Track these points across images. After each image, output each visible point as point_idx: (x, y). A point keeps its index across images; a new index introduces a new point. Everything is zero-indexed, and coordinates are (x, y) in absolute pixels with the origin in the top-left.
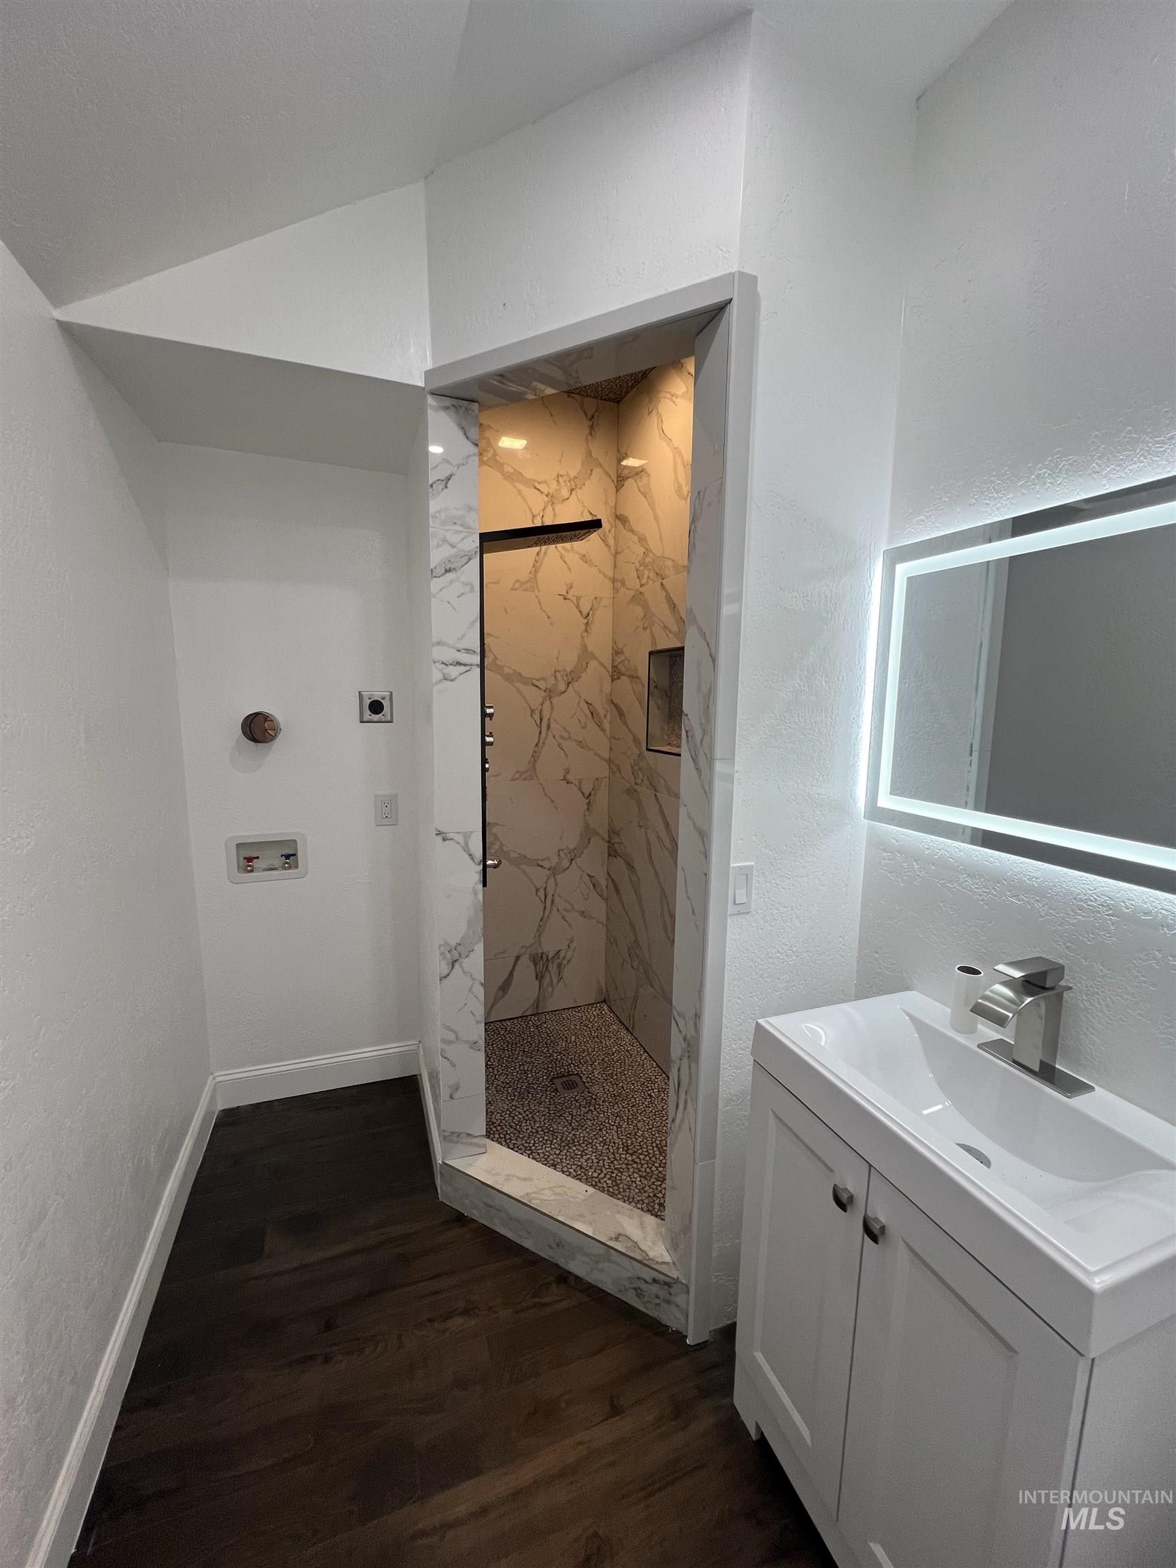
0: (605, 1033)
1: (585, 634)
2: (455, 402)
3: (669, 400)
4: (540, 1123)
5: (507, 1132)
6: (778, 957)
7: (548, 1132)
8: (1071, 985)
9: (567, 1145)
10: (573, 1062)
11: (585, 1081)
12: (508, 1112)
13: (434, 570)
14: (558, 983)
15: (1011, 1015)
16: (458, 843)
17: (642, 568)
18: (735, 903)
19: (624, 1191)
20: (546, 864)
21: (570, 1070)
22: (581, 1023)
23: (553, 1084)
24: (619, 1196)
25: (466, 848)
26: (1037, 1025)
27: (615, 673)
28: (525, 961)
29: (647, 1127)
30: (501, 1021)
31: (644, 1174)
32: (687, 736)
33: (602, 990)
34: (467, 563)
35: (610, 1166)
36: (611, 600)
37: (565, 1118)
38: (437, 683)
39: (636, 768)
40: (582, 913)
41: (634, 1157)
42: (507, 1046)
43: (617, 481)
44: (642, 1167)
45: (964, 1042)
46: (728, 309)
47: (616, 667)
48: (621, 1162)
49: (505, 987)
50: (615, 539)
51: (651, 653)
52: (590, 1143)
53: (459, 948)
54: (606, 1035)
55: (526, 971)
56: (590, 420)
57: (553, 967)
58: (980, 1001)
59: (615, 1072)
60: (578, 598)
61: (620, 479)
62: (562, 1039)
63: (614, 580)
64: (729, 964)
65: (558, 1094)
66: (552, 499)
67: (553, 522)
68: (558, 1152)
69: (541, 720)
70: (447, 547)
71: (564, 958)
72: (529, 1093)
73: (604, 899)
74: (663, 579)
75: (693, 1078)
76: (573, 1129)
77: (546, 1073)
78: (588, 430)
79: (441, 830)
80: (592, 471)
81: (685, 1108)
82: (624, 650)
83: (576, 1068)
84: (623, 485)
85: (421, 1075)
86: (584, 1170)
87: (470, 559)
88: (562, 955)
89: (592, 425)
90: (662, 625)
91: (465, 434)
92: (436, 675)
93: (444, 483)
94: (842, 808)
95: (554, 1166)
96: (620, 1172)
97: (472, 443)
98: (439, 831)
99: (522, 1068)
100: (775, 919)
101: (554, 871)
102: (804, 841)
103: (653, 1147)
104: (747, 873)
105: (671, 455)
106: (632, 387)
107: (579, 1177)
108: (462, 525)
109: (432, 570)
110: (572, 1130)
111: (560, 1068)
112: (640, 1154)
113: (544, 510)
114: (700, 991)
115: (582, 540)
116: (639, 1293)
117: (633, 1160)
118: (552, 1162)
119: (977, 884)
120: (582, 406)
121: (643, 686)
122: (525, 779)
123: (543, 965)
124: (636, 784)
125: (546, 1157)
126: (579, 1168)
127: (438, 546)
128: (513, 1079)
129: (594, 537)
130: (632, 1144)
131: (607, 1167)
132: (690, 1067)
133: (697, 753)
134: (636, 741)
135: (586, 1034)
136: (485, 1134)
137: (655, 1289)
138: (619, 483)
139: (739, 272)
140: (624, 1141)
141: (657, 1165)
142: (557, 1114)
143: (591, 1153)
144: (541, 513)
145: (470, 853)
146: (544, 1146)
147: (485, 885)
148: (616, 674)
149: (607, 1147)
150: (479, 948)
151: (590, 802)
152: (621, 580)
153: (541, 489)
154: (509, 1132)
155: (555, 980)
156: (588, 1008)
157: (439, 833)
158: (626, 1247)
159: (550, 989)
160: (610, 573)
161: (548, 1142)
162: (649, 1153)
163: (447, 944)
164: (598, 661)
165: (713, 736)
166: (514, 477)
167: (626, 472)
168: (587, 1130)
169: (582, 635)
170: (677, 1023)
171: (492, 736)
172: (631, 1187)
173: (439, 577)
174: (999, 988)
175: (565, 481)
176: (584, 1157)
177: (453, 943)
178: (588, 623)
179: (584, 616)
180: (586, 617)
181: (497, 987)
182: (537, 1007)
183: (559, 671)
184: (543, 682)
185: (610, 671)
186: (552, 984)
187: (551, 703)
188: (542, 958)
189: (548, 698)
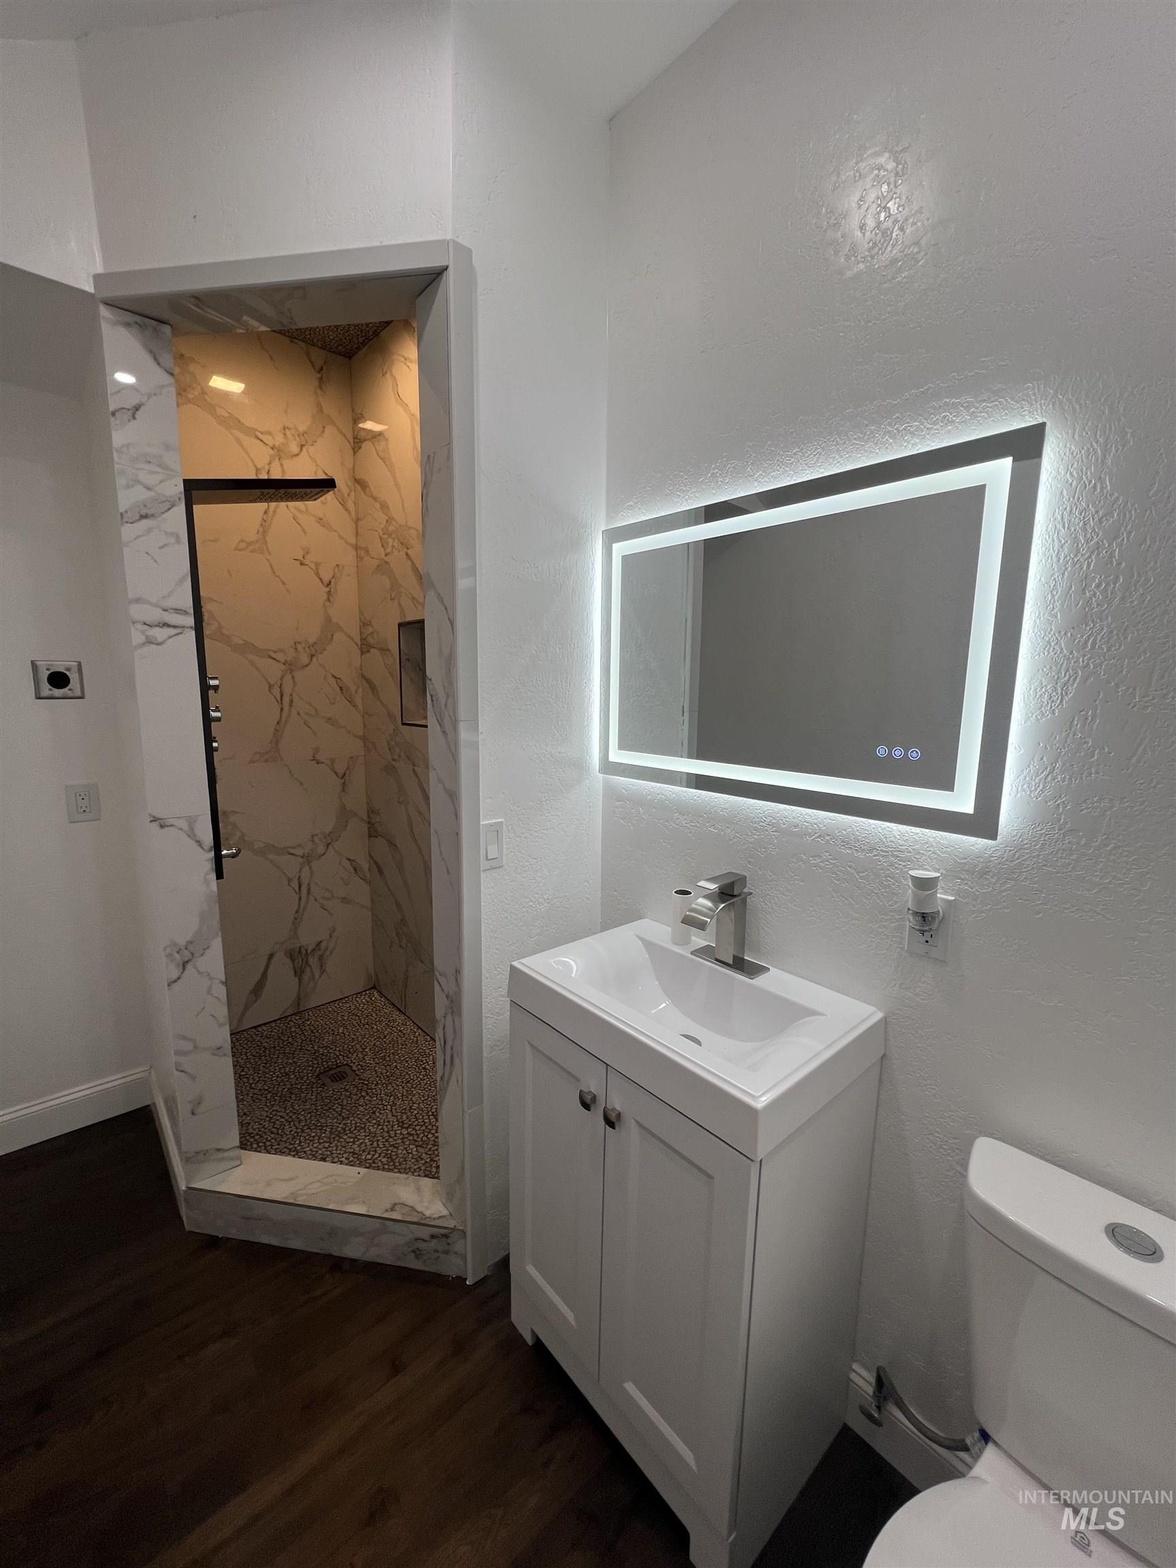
0: (376, 1018)
1: (327, 603)
2: (138, 319)
3: (402, 364)
4: (306, 1122)
5: (267, 1138)
6: (531, 906)
7: (315, 1129)
8: (752, 891)
9: (337, 1135)
10: (342, 1053)
11: (356, 1069)
12: (268, 1119)
13: (125, 514)
14: (320, 976)
15: (709, 920)
16: (181, 829)
17: (385, 536)
18: (487, 859)
19: (400, 1165)
20: (299, 852)
21: (338, 1062)
22: (349, 1013)
23: (320, 1079)
24: (396, 1170)
25: (191, 834)
26: (730, 927)
28: (280, 956)
29: (422, 1099)
30: (255, 1027)
31: (421, 1143)
32: (432, 700)
33: (372, 977)
34: (169, 509)
35: (384, 1145)
36: (356, 568)
37: (334, 1110)
38: (137, 647)
39: (393, 743)
40: (344, 900)
41: (409, 1130)
42: (264, 1052)
43: (354, 442)
44: (418, 1137)
45: (679, 951)
46: (444, 277)
47: (365, 639)
48: (396, 1138)
49: (258, 989)
50: (355, 504)
51: (400, 625)
52: (362, 1128)
53: (191, 948)
54: (377, 1020)
55: (282, 969)
56: (319, 372)
57: (313, 962)
58: (688, 913)
59: (388, 1055)
60: (317, 565)
61: (358, 441)
62: (329, 1033)
63: (356, 548)
64: (486, 917)
65: (326, 1088)
66: (279, 452)
67: (282, 476)
68: (327, 1145)
69: (282, 695)
70: (139, 488)
71: (326, 948)
72: (292, 1093)
73: (367, 882)
74: (408, 549)
75: (457, 1032)
76: (344, 1118)
77: (311, 1070)
78: (317, 384)
79: (156, 815)
80: (324, 427)
81: (452, 1063)
82: (372, 621)
83: (345, 1058)
84: (360, 448)
85: (154, 1104)
86: (356, 1156)
87: (173, 506)
88: (323, 945)
89: (321, 378)
90: (410, 596)
91: (155, 359)
92: (137, 637)
93: (130, 413)
94: (580, 765)
95: (323, 1159)
96: (395, 1147)
97: (166, 370)
98: (154, 817)
99: (283, 1071)
100: (526, 871)
101: (308, 859)
102: (548, 796)
103: (429, 1116)
104: (497, 830)
105: (409, 422)
106: (364, 344)
107: (352, 1163)
108: (159, 466)
109: (122, 514)
110: (343, 1120)
111: (327, 1062)
112: (416, 1126)
113: (269, 464)
114: (459, 948)
115: (315, 500)
116: (417, 1253)
117: (408, 1133)
118: (321, 1156)
119: (686, 820)
120: (308, 355)
121: (394, 659)
122: (266, 761)
123: (302, 961)
124: (393, 760)
125: (314, 1153)
126: (351, 1154)
127: (128, 487)
128: (272, 1084)
129: (329, 496)
130: (407, 1118)
131: (382, 1146)
132: (454, 1021)
133: (442, 717)
134: (390, 715)
135: (355, 1023)
136: (238, 1144)
137: (434, 1244)
138: (356, 445)
139: (454, 241)
140: (399, 1117)
141: (433, 1132)
142: (325, 1108)
143: (363, 1137)
144: (267, 467)
145: (198, 839)
146: (311, 1143)
147: (220, 874)
148: (365, 647)
149: (380, 1127)
150: (217, 945)
151: (344, 782)
152: (365, 548)
153: (264, 440)
154: (269, 1138)
155: (317, 973)
156: (357, 997)
157: (155, 819)
158: (402, 1214)
159: (312, 984)
160: (353, 541)
161: (317, 1138)
162: (425, 1123)
163: (175, 944)
164: (345, 633)
165: (456, 698)
166: (231, 423)
167: (363, 434)
168: (359, 1116)
169: (324, 605)
170: (440, 984)
171: (219, 711)
172: (407, 1159)
173: (132, 523)
174: (702, 901)
175: (293, 435)
176: (357, 1143)
177: (182, 943)
178: (330, 591)
179: (325, 584)
180: (328, 585)
181: (248, 992)
182: (299, 1005)
183: (299, 643)
184: (282, 654)
185: (359, 643)
186: (314, 979)
187: (293, 677)
188: (300, 952)
189: (288, 672)
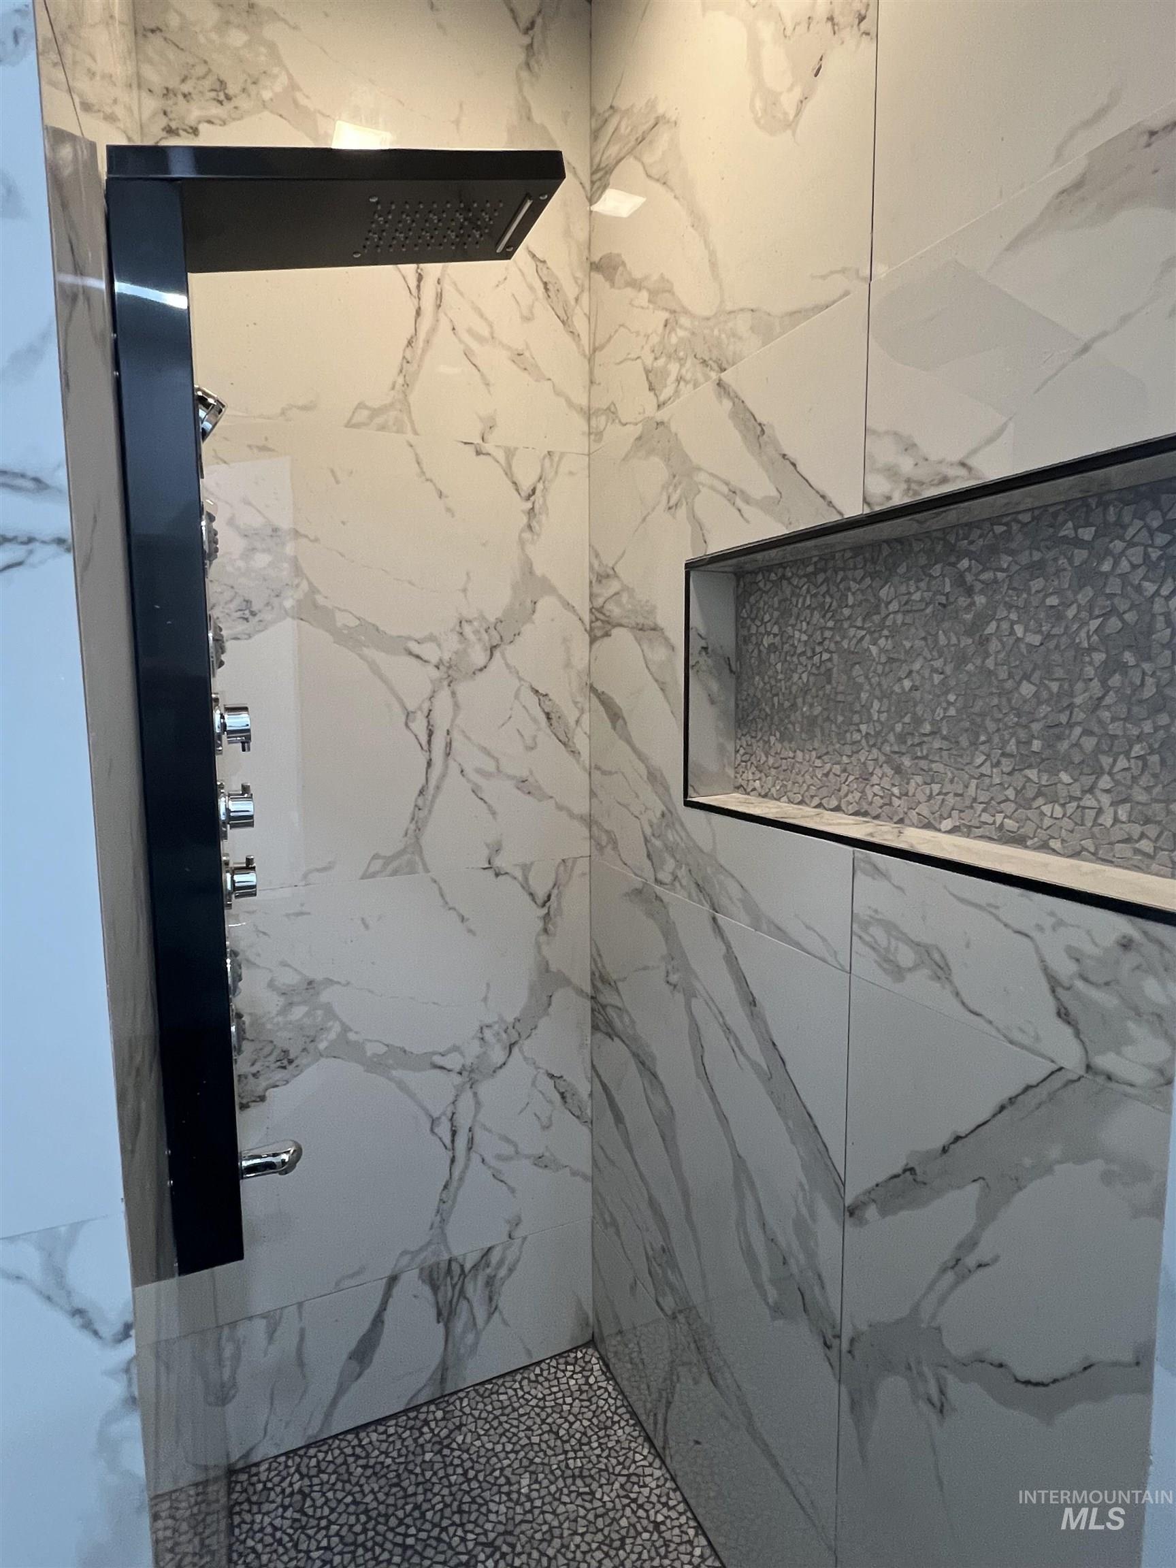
1: (527, 535)
14: (487, 1320)
17: (660, 362)
20: (453, 1061)
27: (599, 624)
28: (411, 1282)
33: (588, 1318)
39: (658, 842)
40: (539, 1159)
43: (593, 181)
47: (600, 610)
49: (364, 1350)
50: (591, 315)
51: (690, 567)
55: (412, 1307)
56: (526, 33)
57: (475, 1290)
60: (509, 454)
61: (600, 174)
63: (589, 414)
67: (444, 270)
69: (430, 734)
71: (501, 1262)
73: (584, 1125)
74: (724, 370)
78: (522, 59)
82: (618, 567)
84: (605, 187)
88: (495, 1257)
90: (724, 488)
101: (471, 1075)
121: (673, 649)
122: (395, 873)
123: (454, 1287)
124: (659, 882)
134: (654, 777)
138: (595, 187)
148: (600, 626)
151: (548, 914)
152: (609, 409)
155: (480, 1313)
156: (556, 1368)
159: (470, 1338)
160: (581, 398)
164: (560, 597)
169: (520, 538)
178: (533, 509)
179: (523, 494)
180: (528, 498)
181: (345, 1357)
182: (443, 1380)
183: (469, 622)
184: (433, 646)
185: (587, 618)
186: (475, 1324)
187: (453, 694)
188: (449, 1271)
189: (445, 683)
